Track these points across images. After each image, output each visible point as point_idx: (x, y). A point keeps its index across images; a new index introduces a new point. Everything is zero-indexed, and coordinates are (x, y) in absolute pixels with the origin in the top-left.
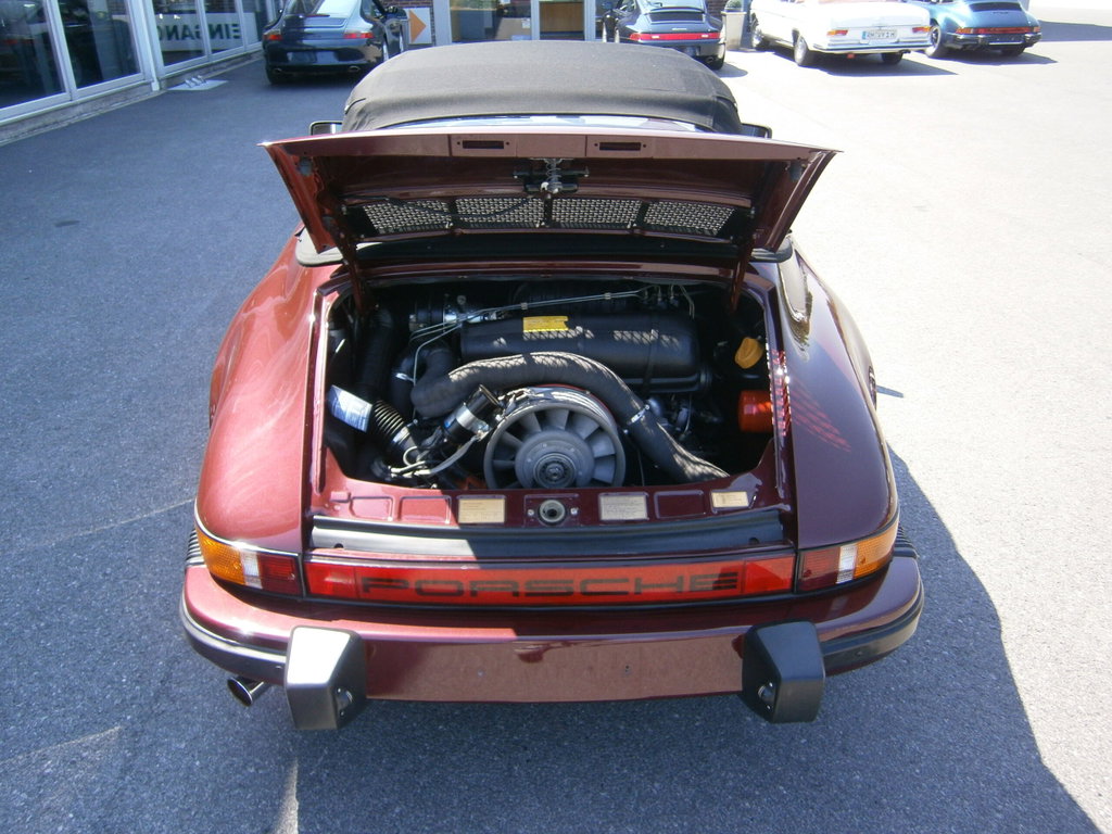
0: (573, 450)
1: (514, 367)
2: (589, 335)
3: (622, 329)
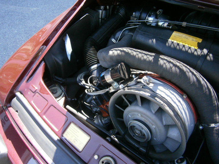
1: (145, 60)
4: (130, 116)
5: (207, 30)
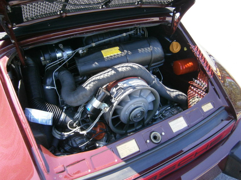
0: (143, 104)
2: (130, 53)
3: (140, 48)
4: (127, 113)
5: (110, 41)
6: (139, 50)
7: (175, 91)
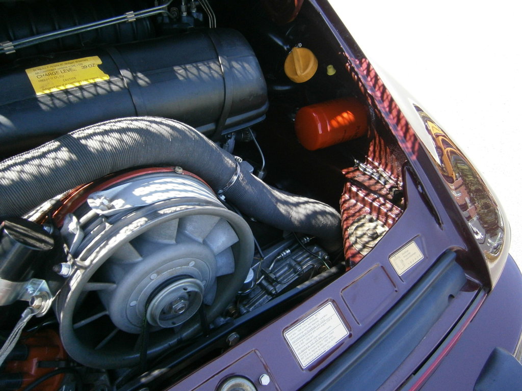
0: (192, 263)
2: (143, 80)
3: (182, 63)
6: (179, 70)
7: (304, 203)
